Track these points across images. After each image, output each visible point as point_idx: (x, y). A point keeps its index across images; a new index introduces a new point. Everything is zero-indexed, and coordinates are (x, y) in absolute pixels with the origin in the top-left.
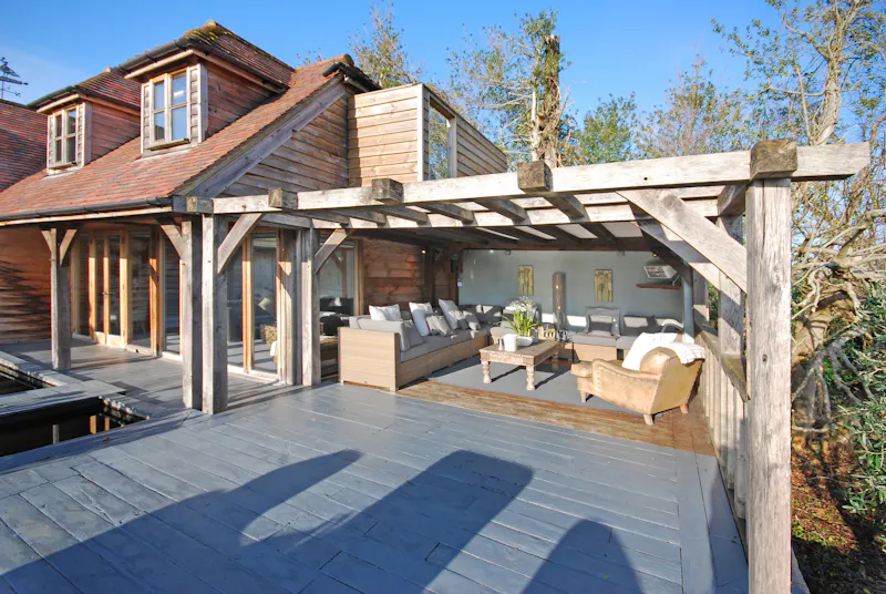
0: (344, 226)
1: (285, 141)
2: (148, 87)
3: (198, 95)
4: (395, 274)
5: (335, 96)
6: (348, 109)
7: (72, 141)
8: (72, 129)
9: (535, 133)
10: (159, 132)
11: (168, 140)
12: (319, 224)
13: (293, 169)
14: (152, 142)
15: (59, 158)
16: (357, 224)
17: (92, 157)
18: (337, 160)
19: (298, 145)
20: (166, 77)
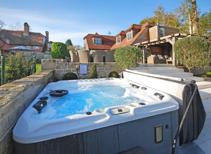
0: (147, 45)
1: (141, 37)
2: (127, 33)
3: (132, 33)
4: (156, 52)
5: (147, 29)
6: (148, 30)
7: (119, 40)
8: (119, 38)
9: (190, 22)
10: (128, 38)
11: (129, 39)
12: (145, 45)
13: (142, 39)
14: (128, 39)
15: (118, 42)
16: (148, 45)
17: (121, 41)
18: (147, 37)
19: (142, 37)
20: (129, 32)
